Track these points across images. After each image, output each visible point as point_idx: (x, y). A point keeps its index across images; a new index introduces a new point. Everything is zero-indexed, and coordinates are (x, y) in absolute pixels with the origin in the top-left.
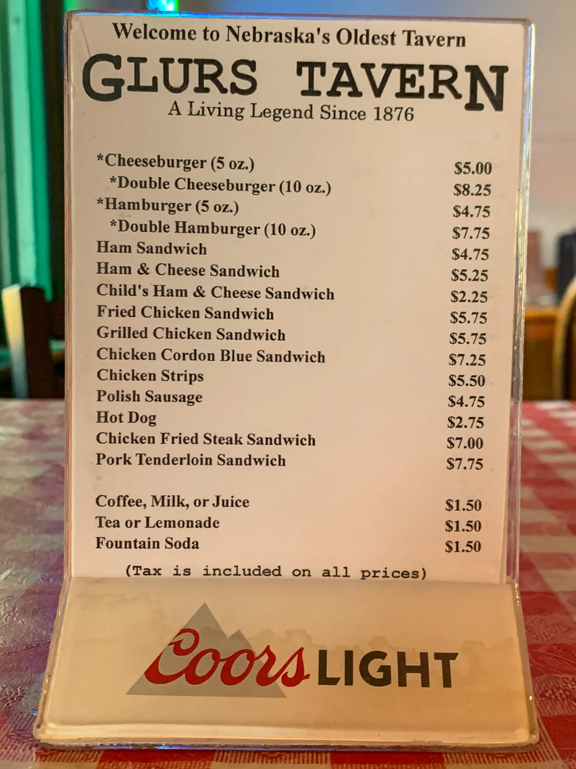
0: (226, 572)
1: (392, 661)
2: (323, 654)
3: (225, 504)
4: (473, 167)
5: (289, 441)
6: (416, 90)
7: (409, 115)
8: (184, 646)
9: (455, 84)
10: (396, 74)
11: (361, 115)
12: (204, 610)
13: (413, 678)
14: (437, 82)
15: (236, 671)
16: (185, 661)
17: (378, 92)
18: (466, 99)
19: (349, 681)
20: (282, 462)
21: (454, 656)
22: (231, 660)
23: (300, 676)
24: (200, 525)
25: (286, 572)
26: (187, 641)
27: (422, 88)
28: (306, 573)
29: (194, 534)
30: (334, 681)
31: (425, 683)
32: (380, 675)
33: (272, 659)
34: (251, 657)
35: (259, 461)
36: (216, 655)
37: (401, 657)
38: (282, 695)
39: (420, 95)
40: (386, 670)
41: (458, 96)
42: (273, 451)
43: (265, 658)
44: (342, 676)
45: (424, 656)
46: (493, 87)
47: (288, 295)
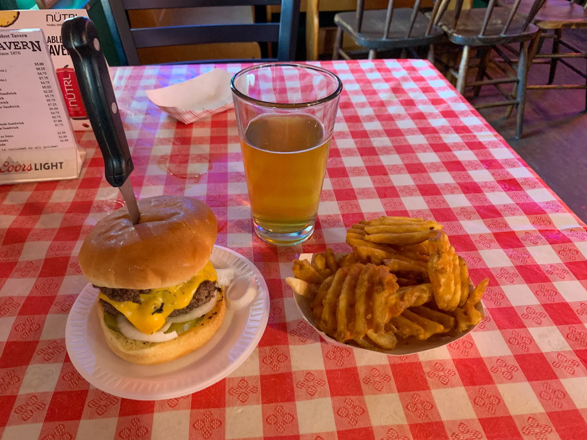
0: (14, 149)
1: (50, 165)
2: (35, 165)
3: (8, 137)
4: (39, 64)
5: (17, 123)
6: (19, 47)
7: (19, 53)
8: (6, 165)
9: (28, 46)
10: (12, 44)
11: (7, 54)
12: (9, 158)
13: (54, 168)
14: (23, 46)
15: (18, 169)
16: (7, 168)
17: (10, 48)
18: (32, 49)
19: (41, 169)
20: (18, 128)
21: (63, 163)
22: (16, 167)
23: (31, 169)
24: (4, 141)
25: (27, 148)
26: (6, 164)
27: (20, 47)
28: (31, 148)
29: (4, 143)
30: (38, 170)
31: (57, 168)
32: (47, 168)
33: (25, 166)
34: (20, 166)
35: (12, 128)
36: (13, 166)
37: (52, 164)
38: (27, 173)
39: (20, 48)
40: (49, 167)
41: (29, 48)
42: (15, 126)
43: (23, 166)
44: (40, 168)
45: (57, 163)
46: (37, 46)
47: (5, 94)
